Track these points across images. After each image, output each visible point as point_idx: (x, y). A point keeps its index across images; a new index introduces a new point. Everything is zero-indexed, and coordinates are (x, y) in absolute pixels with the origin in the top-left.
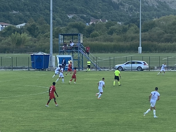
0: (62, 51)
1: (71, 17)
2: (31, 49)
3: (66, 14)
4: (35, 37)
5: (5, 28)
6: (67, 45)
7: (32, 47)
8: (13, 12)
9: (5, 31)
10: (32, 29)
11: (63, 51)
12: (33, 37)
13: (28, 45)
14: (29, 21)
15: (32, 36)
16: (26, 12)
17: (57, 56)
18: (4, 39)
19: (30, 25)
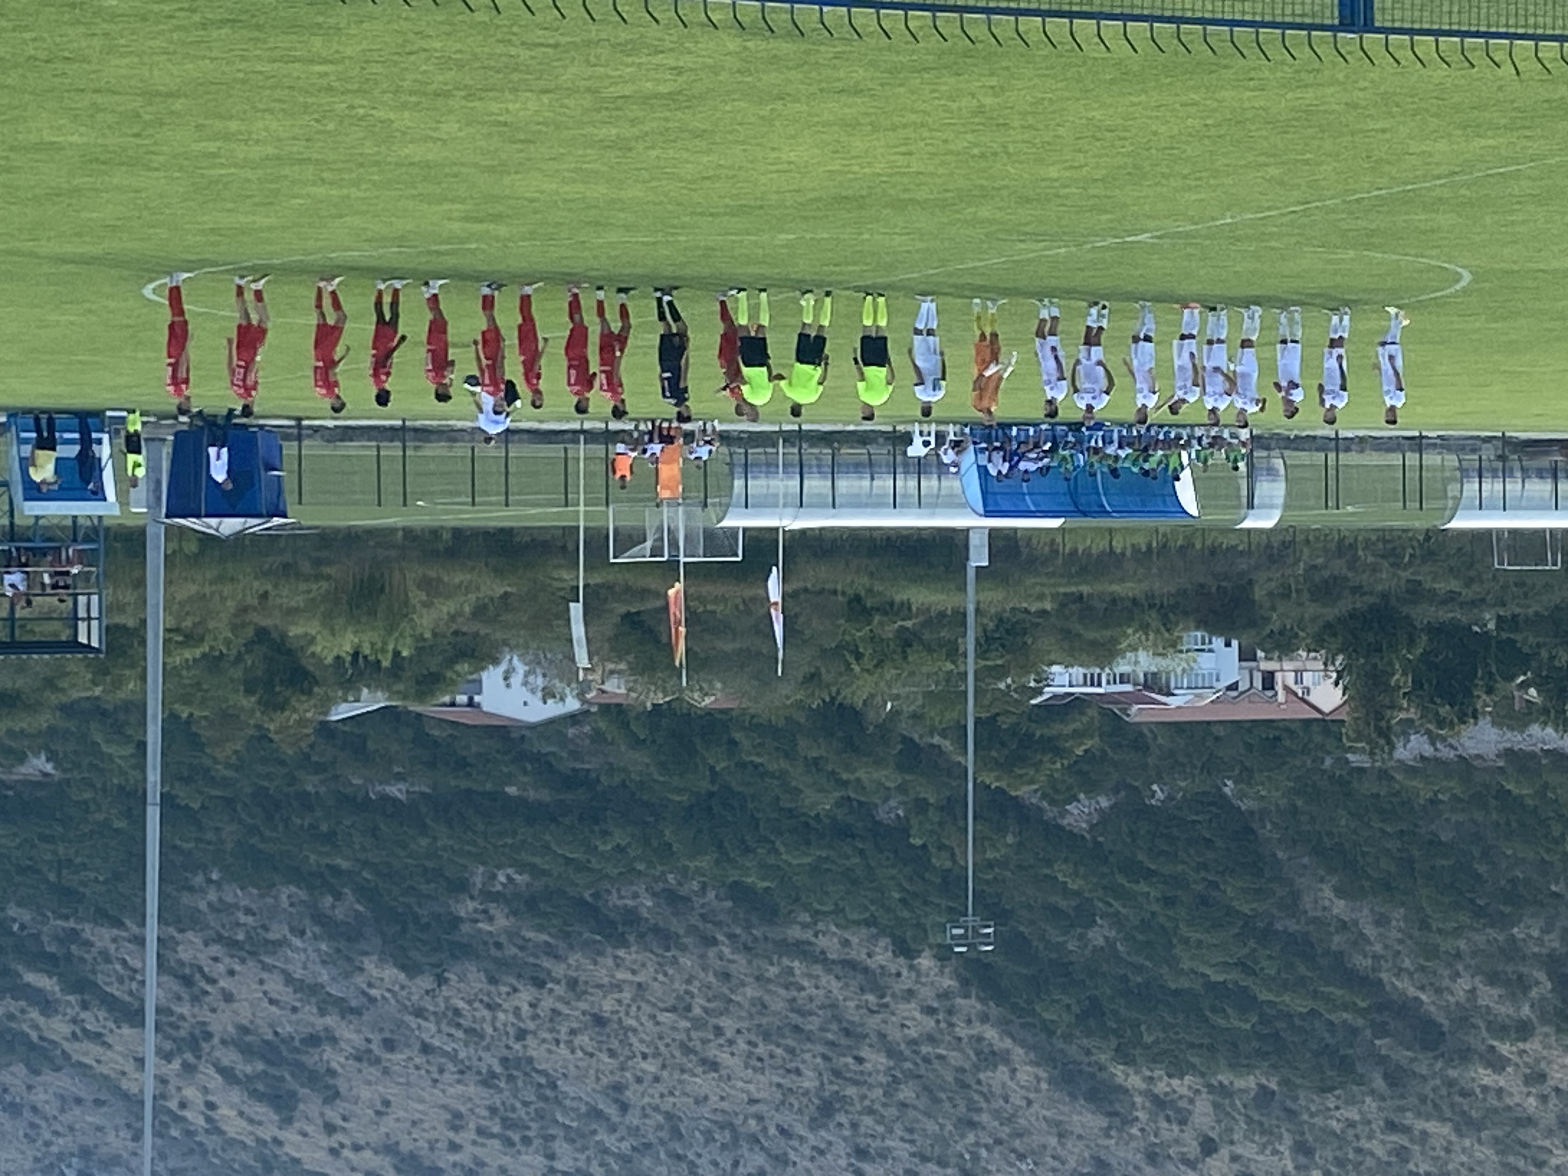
0: (87, 539)
1: (35, 761)
2: (288, 557)
3: (68, 781)
4: (262, 634)
5: (452, 685)
6: (47, 579)
7: (286, 566)
8: (402, 786)
9: (458, 667)
10: (281, 681)
11: (75, 540)
12: (274, 635)
13: (307, 579)
14: (308, 735)
15: (284, 636)
16: (322, 790)
17: (117, 512)
18: (460, 620)
19: (295, 710)
